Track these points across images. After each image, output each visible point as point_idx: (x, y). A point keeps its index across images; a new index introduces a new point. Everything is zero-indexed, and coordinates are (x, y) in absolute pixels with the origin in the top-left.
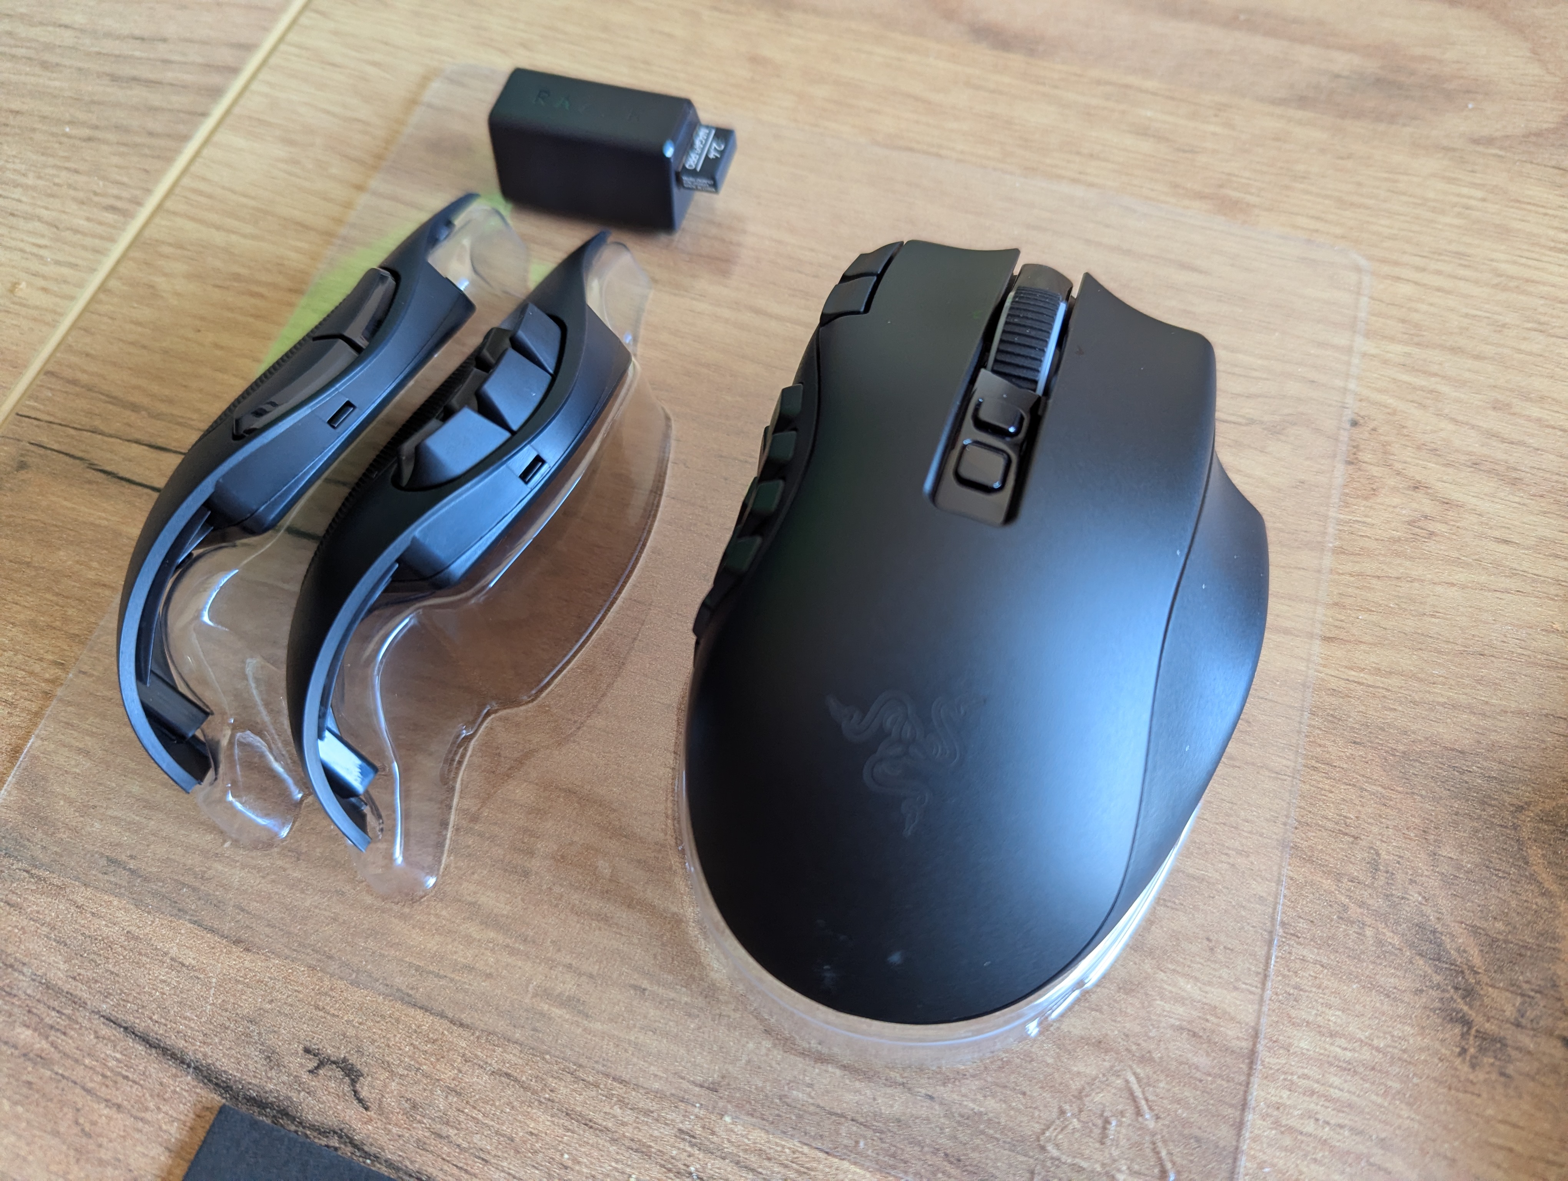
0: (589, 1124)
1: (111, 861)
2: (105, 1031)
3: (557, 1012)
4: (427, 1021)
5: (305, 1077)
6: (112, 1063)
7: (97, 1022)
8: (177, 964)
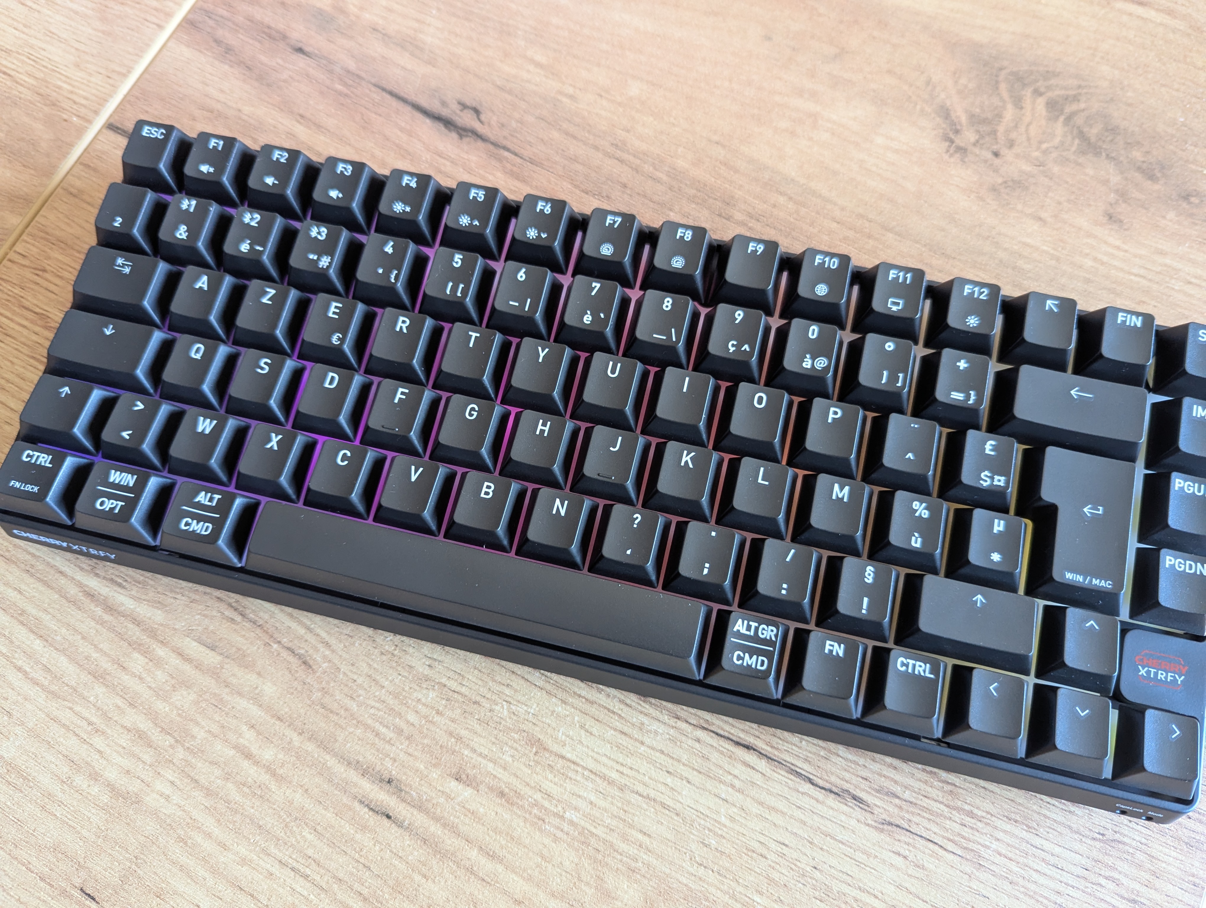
0: (574, 137)
1: (374, 29)
2: (373, 89)
3: (564, 100)
4: (509, 98)
5: (458, 112)
6: (376, 101)
7: (370, 86)
8: (403, 68)
